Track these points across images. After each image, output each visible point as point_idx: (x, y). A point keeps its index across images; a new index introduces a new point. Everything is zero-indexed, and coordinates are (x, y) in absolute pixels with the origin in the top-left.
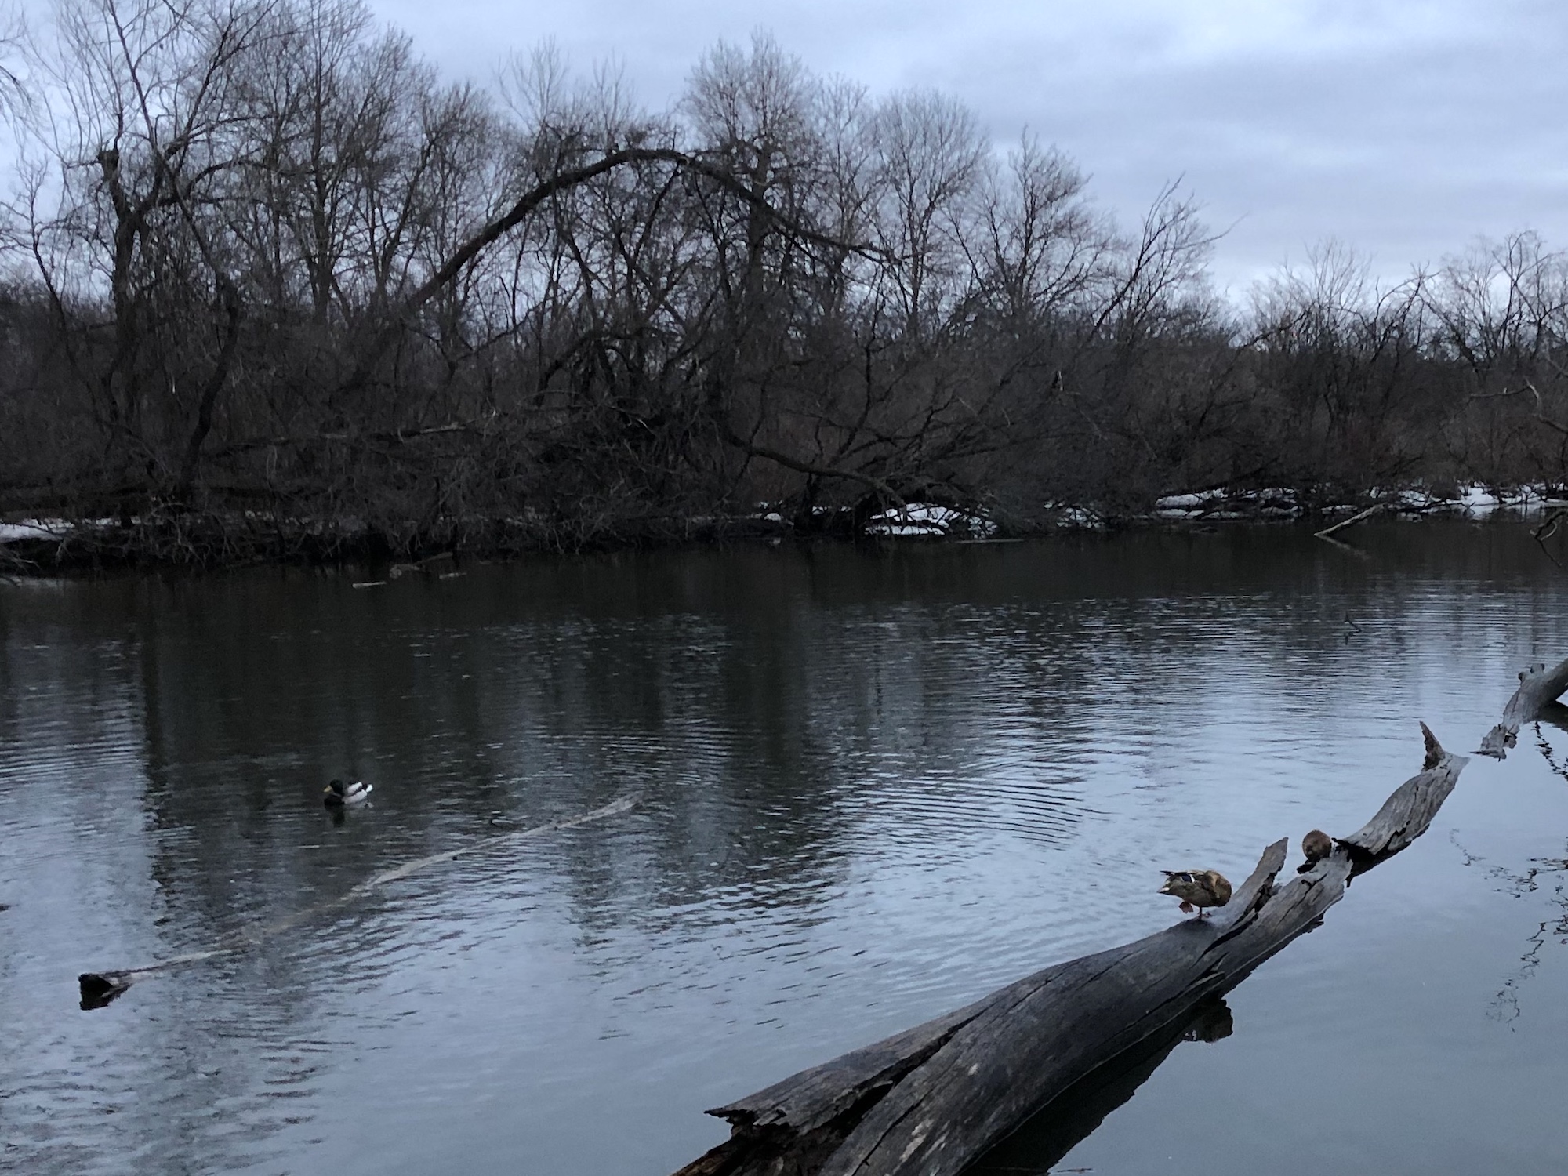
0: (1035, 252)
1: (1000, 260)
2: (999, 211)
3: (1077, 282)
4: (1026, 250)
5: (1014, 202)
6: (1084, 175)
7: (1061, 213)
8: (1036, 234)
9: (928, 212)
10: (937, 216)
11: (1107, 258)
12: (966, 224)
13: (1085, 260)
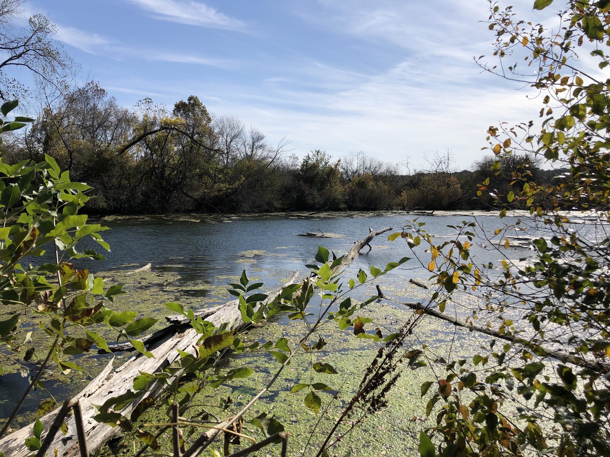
0: (254, 152)
1: (247, 154)
2: (246, 143)
3: (264, 159)
4: (252, 151)
5: (250, 141)
6: (265, 135)
7: (260, 144)
8: (255, 148)
9: (230, 142)
10: (232, 143)
11: (270, 154)
12: (239, 146)
13: (265, 154)
